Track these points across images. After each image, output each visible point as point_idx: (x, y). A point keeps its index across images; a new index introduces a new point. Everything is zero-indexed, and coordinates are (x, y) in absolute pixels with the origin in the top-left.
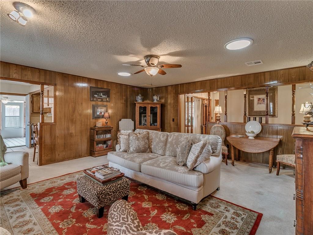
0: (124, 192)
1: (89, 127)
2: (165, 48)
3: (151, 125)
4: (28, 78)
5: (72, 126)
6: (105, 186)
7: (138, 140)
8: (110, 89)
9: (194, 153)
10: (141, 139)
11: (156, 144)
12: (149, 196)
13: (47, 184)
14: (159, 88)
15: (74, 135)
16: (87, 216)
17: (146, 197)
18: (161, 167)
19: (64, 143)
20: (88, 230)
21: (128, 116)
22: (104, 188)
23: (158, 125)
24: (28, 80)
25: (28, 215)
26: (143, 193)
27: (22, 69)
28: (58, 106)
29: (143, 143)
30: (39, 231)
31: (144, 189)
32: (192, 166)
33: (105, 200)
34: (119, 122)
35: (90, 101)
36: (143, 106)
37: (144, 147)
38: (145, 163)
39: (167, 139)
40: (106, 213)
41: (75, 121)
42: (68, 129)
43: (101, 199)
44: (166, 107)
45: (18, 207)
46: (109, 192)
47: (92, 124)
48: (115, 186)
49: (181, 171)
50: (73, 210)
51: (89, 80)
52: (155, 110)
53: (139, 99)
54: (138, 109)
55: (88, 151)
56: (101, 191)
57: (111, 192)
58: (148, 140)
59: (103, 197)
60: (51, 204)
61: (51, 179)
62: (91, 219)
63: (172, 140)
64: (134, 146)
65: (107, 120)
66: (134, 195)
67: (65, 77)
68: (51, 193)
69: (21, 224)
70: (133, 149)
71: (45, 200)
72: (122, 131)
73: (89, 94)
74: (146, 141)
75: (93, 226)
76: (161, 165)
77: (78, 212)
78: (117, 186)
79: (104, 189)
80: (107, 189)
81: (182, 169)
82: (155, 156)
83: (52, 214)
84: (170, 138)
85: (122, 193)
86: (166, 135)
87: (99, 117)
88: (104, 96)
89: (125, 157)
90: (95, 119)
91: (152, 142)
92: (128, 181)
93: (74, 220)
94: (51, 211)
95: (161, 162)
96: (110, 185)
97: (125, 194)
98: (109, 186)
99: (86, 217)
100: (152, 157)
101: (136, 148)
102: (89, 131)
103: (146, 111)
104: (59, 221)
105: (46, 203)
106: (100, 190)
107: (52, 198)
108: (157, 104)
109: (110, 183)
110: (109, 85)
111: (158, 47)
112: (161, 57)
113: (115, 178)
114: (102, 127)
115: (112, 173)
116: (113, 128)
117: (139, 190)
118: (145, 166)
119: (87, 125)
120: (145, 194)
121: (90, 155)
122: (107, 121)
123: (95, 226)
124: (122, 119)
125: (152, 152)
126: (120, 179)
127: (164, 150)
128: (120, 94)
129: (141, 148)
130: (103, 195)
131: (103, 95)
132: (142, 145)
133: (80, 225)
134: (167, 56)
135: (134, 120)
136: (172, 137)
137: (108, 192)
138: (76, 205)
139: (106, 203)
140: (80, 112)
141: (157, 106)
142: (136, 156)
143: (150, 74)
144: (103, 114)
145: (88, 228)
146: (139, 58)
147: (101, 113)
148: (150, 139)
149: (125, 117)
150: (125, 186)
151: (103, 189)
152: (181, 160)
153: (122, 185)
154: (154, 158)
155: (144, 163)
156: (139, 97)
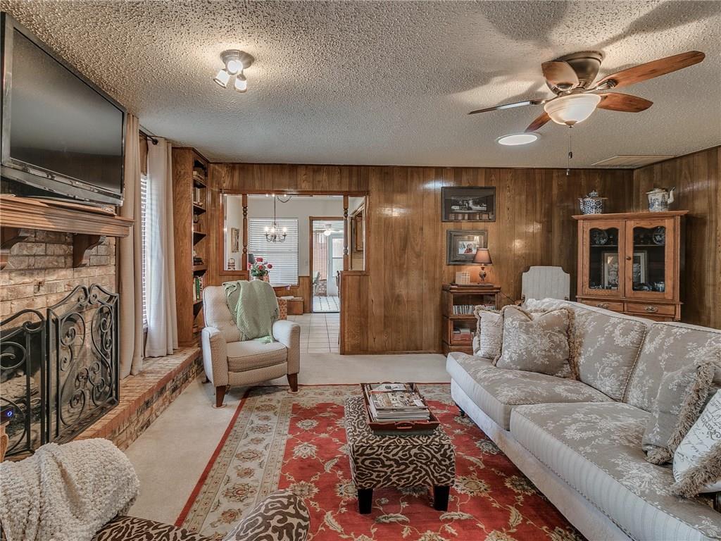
0: (433, 473)
1: (438, 285)
2: (602, 12)
3: (637, 286)
4: (322, 187)
5: (400, 280)
6: (378, 439)
7: (527, 332)
8: (494, 188)
9: (710, 428)
10: (540, 331)
11: (594, 352)
12: (524, 521)
13: (327, 393)
14: (678, 161)
15: (406, 300)
16: (341, 493)
17: (515, 517)
18: (563, 439)
19: (385, 316)
20: (323, 528)
21: (555, 259)
22: (371, 442)
23: (669, 289)
24: (323, 190)
25: (265, 443)
26: (513, 503)
27: (314, 171)
28: (372, 235)
29: (545, 343)
30: (257, 481)
31: (524, 489)
32: (689, 481)
33: (372, 475)
34: (524, 274)
35: (440, 221)
36: (603, 226)
37: (545, 357)
38: (523, 408)
39: (640, 344)
40: (381, 509)
41: (408, 268)
42: (393, 286)
43: (361, 467)
44: (707, 227)
45: (265, 422)
46: (384, 456)
47: (446, 276)
48: (404, 447)
49: (637, 482)
50: (328, 467)
51: (439, 172)
52: (658, 238)
53: (590, 206)
54: (587, 236)
55: (437, 339)
56: (362, 446)
57: (388, 459)
58: (569, 336)
59: (367, 463)
60: (306, 437)
61: (337, 387)
62: (344, 506)
63: (659, 350)
64: (513, 347)
65: (483, 268)
66: (483, 495)
67: (387, 173)
68: (321, 415)
69: (246, 456)
70: (511, 358)
71: (304, 424)
72: (530, 300)
73: (439, 205)
74: (556, 339)
75: (336, 524)
76: (571, 432)
77: (333, 474)
78: (410, 449)
79: (371, 445)
80: (379, 446)
81: (642, 478)
82: (579, 393)
83: (294, 458)
84: (652, 340)
85: (424, 473)
86: (636, 328)
87: (464, 261)
88: (478, 208)
89: (481, 375)
90: (454, 265)
91: (581, 344)
92: (446, 447)
93: (316, 490)
94: (296, 452)
95: (575, 421)
96: (390, 439)
97: (438, 481)
98: (387, 441)
99: (338, 495)
100: (564, 394)
101: (519, 355)
102: (438, 294)
103: (616, 241)
104: (293, 480)
105: (301, 431)
106: (360, 444)
107: (315, 423)
108: (661, 216)
109: (393, 433)
110: (493, 178)
111: (568, 20)
112: (606, 50)
113: (408, 425)
114: (470, 286)
115: (402, 410)
116: (499, 289)
117: (508, 485)
118: (521, 417)
119: (434, 279)
120: (517, 507)
121: (441, 351)
122: (483, 272)
123: (340, 527)
124: (531, 267)
125: (578, 379)
126: (425, 432)
127: (626, 383)
128: (527, 196)
129: (536, 358)
130: (366, 459)
131: (475, 203)
132: (542, 350)
133: (317, 506)
134: (629, 38)
135: (572, 270)
136: (658, 340)
137: (381, 457)
138: (340, 458)
139: (375, 483)
140: (417, 249)
141: (662, 224)
142: (509, 380)
143: (563, 121)
144: (474, 252)
145: (324, 525)
146: (525, 80)
147: (470, 250)
148: (577, 333)
149: (546, 261)
150: (437, 458)
151: (368, 443)
152: (658, 438)
153: (426, 452)
154: (569, 401)
155: (519, 408)
156: (588, 199)
